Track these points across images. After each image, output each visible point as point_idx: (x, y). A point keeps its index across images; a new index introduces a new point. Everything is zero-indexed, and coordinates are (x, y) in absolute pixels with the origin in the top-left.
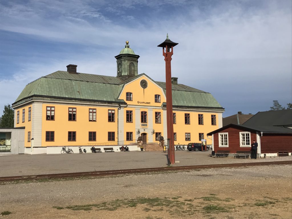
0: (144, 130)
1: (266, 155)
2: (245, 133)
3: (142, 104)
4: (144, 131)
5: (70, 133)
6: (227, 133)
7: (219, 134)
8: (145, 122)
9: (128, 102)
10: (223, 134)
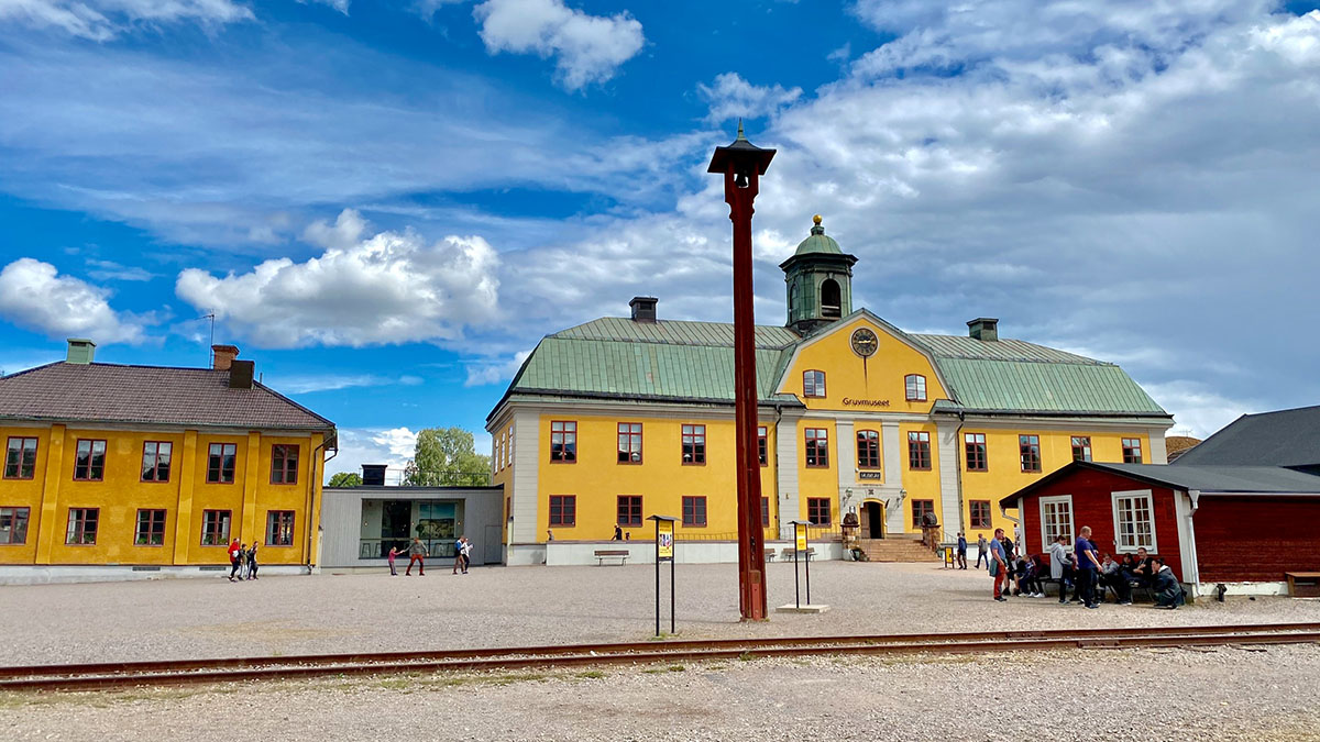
0: (871, 492)
1: (1225, 590)
2: (1132, 495)
3: (857, 408)
4: (871, 496)
5: (622, 500)
6: (1068, 499)
7: (1043, 501)
8: (875, 463)
9: (811, 404)
10: (1056, 500)
